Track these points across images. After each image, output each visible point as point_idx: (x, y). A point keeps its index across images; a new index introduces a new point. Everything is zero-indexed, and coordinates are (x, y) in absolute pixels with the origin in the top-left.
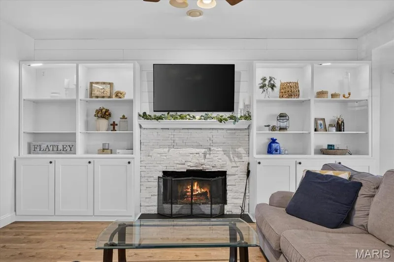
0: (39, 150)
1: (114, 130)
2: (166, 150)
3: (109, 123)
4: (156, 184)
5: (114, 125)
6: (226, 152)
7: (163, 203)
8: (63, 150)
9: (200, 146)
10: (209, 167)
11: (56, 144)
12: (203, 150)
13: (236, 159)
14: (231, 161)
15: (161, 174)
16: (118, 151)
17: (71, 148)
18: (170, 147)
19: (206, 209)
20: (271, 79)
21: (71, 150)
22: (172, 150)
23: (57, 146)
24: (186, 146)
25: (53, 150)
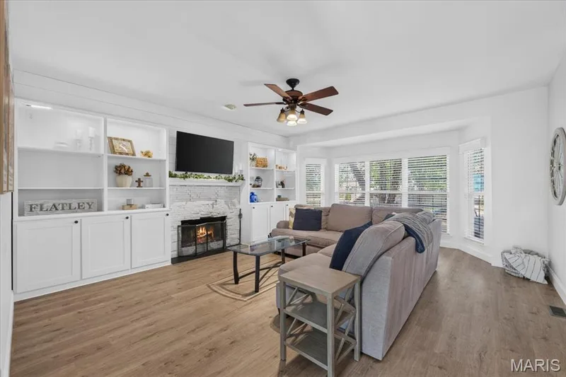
0: (39, 209)
1: (139, 186)
2: (184, 203)
3: (133, 179)
4: (176, 232)
5: (139, 181)
6: (226, 203)
7: (183, 247)
8: (79, 208)
9: (210, 199)
10: (215, 215)
11: (68, 202)
12: (211, 202)
13: (233, 207)
14: (229, 209)
15: (180, 224)
16: (147, 206)
17: (90, 206)
18: (187, 201)
19: (215, 245)
20: (255, 154)
21: (90, 208)
22: (189, 203)
23: (70, 204)
24: (199, 198)
25: (63, 209)
